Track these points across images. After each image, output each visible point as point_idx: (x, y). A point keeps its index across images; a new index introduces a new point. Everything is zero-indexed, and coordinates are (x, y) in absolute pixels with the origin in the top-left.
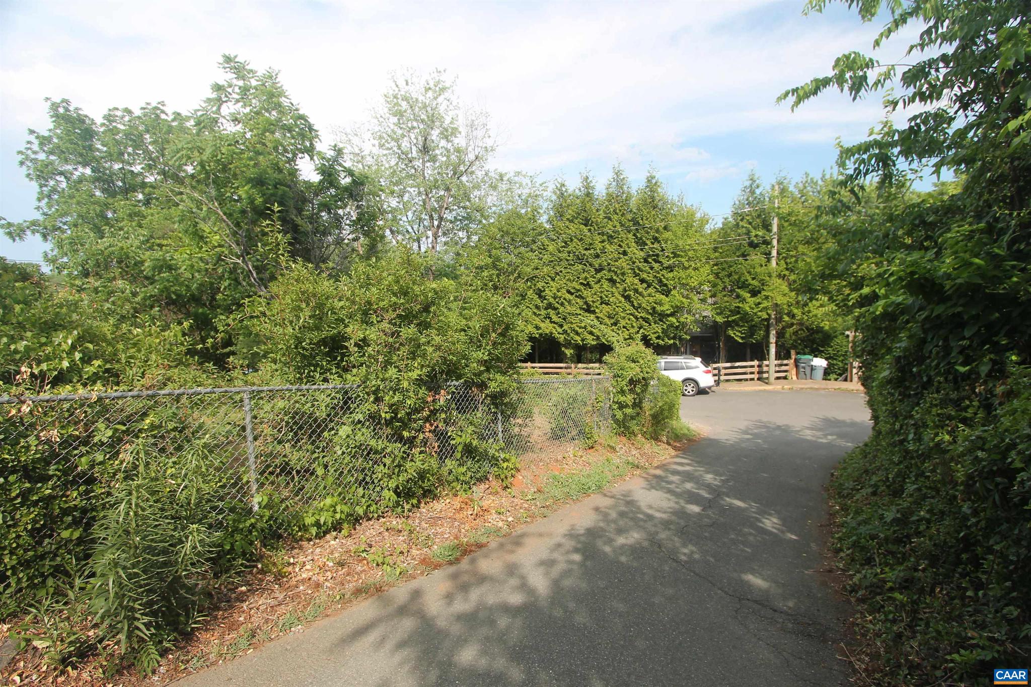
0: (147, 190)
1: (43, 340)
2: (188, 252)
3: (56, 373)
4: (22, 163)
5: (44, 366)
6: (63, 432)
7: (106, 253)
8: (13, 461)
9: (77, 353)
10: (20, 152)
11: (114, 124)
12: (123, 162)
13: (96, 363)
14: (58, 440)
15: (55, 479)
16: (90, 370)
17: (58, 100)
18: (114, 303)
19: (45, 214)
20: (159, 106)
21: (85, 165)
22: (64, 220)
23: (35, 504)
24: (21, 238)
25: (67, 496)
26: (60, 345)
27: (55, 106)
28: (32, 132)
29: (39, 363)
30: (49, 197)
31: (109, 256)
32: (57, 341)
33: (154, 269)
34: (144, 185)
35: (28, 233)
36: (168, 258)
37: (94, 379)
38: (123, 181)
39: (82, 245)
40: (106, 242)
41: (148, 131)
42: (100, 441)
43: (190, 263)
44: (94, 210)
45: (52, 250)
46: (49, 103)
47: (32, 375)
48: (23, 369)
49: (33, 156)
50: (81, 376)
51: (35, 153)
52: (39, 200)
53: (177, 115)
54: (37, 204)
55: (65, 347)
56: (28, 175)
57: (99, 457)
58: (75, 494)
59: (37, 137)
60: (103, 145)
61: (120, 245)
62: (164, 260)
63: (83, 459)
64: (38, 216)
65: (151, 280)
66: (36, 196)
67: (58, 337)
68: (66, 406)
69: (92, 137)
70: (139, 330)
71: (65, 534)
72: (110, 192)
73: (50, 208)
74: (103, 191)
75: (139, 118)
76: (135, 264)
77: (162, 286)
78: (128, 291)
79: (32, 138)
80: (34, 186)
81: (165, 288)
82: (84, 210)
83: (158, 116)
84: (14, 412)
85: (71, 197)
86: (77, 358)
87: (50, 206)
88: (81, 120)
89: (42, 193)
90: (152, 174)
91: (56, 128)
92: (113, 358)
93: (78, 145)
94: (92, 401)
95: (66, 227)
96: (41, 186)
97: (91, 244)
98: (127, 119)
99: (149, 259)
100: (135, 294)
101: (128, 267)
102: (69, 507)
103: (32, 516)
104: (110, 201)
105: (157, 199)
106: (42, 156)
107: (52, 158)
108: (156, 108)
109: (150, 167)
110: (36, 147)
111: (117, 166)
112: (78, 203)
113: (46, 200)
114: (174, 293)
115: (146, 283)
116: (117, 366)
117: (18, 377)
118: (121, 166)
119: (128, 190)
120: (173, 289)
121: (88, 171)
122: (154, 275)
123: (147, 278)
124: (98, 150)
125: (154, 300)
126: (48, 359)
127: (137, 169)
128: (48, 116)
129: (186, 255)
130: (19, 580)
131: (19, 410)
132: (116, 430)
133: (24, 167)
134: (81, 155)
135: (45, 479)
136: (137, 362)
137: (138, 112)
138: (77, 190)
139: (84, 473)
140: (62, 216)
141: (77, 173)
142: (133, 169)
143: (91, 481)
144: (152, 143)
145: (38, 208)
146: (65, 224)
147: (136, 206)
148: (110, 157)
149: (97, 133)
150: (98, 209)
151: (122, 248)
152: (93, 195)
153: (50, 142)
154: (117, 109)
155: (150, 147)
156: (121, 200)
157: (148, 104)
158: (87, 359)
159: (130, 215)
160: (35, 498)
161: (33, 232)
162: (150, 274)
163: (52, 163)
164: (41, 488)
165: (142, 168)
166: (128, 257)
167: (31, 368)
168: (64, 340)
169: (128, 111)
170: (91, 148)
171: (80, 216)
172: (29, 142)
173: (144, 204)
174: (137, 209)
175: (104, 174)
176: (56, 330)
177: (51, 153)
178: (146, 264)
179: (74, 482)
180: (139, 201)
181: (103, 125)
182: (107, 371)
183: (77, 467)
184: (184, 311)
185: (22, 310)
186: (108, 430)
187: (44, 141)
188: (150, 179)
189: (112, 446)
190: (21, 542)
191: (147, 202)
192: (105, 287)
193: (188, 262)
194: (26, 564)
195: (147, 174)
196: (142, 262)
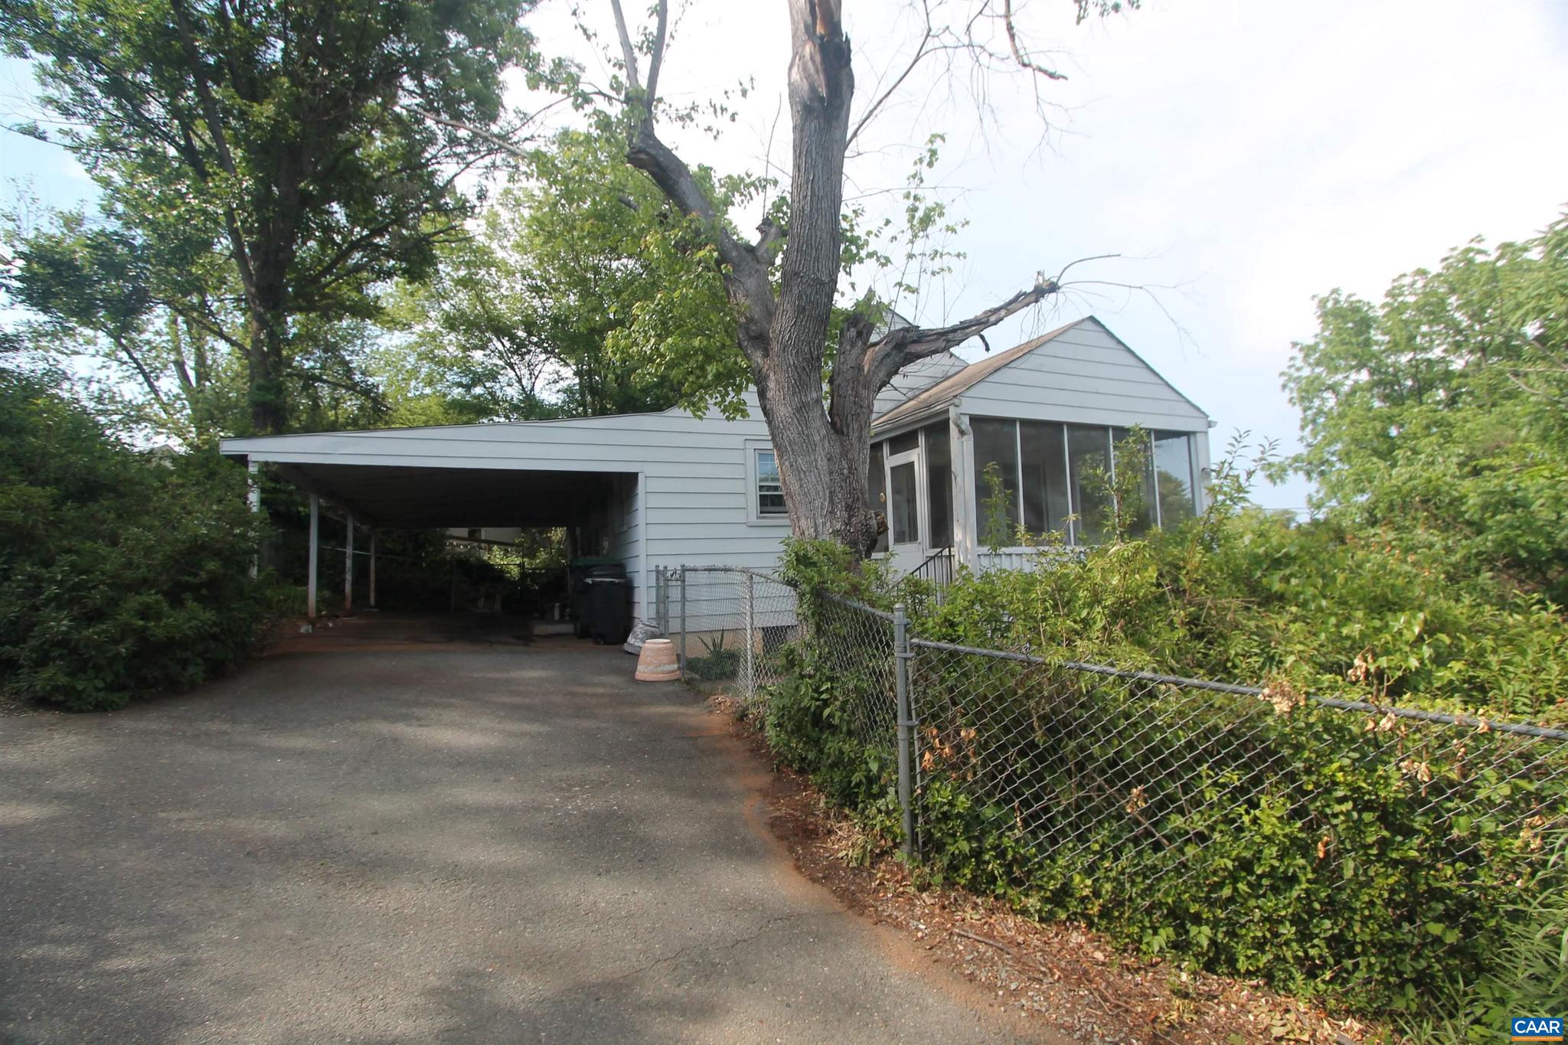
0: (1454, 383)
1: (1377, 623)
2: (1546, 473)
3: (1400, 673)
4: (1284, 386)
5: (1383, 662)
6: (1434, 769)
7: (1404, 490)
8: (1369, 793)
9: (1425, 648)
10: (1282, 374)
11: (1400, 299)
12: (1414, 350)
13: (1457, 666)
14: (1426, 779)
15: (1422, 837)
16: (1444, 675)
17: (1326, 294)
18: (1414, 564)
19: (1309, 445)
20: (1475, 245)
21: (1359, 368)
22: (1333, 448)
23: (1395, 863)
24: (1282, 480)
25: (1437, 870)
26: (1400, 633)
27: (1323, 302)
28: (1295, 344)
29: (1375, 657)
30: (1314, 421)
31: (1409, 493)
32: (1396, 626)
33: (1484, 507)
34: (1448, 375)
35: (1290, 472)
36: (1510, 489)
37: (1449, 690)
38: (1414, 377)
39: (1370, 482)
40: (1400, 473)
41: (1453, 291)
42: (1488, 798)
43: (1553, 492)
44: (1374, 428)
45: (1318, 492)
46: (1316, 301)
47: (1367, 672)
48: (1357, 662)
49: (1296, 374)
50: (1430, 683)
51: (1298, 369)
52: (1303, 428)
53: (1506, 247)
54: (1300, 434)
55: (1409, 636)
56: (1291, 400)
57: (1489, 827)
58: (1449, 872)
59: (1301, 350)
60: (1385, 334)
61: (1426, 475)
62: (1503, 491)
63: (1462, 820)
64: (1301, 449)
65: (1479, 528)
66: (1299, 423)
67: (1398, 620)
68: (1437, 729)
69: (1369, 327)
70: (1518, 617)
71: (1436, 929)
72: (1396, 399)
73: (1315, 437)
74: (1385, 398)
75: (1439, 275)
76: (1451, 503)
77: (1500, 536)
78: (1438, 546)
79: (1295, 352)
80: (1297, 412)
81: (1507, 539)
82: (1359, 431)
83: (1470, 262)
84: (1371, 725)
85: (1342, 416)
86: (1427, 655)
87: (1315, 434)
88: (1355, 309)
89: (1304, 419)
90: (1461, 356)
91: (1323, 330)
92: (1477, 661)
93: (1350, 343)
94: (1479, 731)
95: (1334, 459)
96: (1305, 410)
97: (1382, 479)
98: (1420, 284)
99: (1472, 493)
100: (1448, 550)
101: (1438, 508)
102: (1441, 889)
103: (1391, 881)
104: (1396, 411)
105: (1470, 393)
106: (1306, 372)
107: (1318, 370)
108: (1468, 250)
109: (1458, 346)
110: (1299, 363)
111: (1404, 358)
112: (1352, 422)
113: (1310, 427)
114: (1523, 547)
115: (1467, 531)
116: (1483, 674)
117: (1350, 672)
118: (1411, 355)
119: (1421, 390)
120: (1522, 541)
121: (1364, 376)
122: (1482, 519)
123: (1469, 523)
124: (1377, 343)
125: (1488, 559)
126: (1387, 652)
127: (1437, 353)
128: (1314, 317)
129: (1542, 481)
130: (1370, 966)
131: (1377, 724)
132: (1516, 789)
133: (1287, 391)
134: (1355, 356)
135: (1410, 832)
136: (1520, 671)
137: (1435, 268)
138: (1350, 406)
139: (1461, 843)
140: (1329, 444)
141: (1349, 382)
142: (1430, 356)
143: (1474, 858)
144: (1459, 308)
145: (1301, 439)
146: (1333, 454)
147: (1436, 411)
148: (1395, 348)
149: (1375, 320)
150: (1379, 425)
151: (1429, 481)
152: (1370, 409)
153: (1315, 351)
154: (1404, 275)
155: (1457, 315)
156: (1413, 407)
157: (1453, 249)
158: (1441, 659)
159: (1428, 427)
160: (1395, 855)
161: (1296, 470)
162: (1476, 517)
163: (1318, 377)
164: (1402, 843)
165: (1445, 351)
166: (1438, 492)
167: (1366, 661)
168: (1408, 624)
169: (1422, 273)
170: (1368, 343)
171: (1355, 441)
172: (1292, 359)
173: (1447, 406)
174: (1438, 416)
175: (1386, 373)
176: (1395, 612)
177: (1318, 364)
178: (1471, 502)
179: (1446, 852)
180: (1438, 403)
181: (1383, 306)
182: (1470, 680)
183: (1451, 827)
184: (1539, 576)
185: (1346, 580)
186: (1502, 784)
187: (1308, 351)
188: (1458, 365)
189: (1507, 811)
190: (1375, 912)
191: (1452, 402)
192: (1401, 540)
193: (1547, 492)
194: (1382, 949)
195: (1452, 358)
196: (1462, 499)
